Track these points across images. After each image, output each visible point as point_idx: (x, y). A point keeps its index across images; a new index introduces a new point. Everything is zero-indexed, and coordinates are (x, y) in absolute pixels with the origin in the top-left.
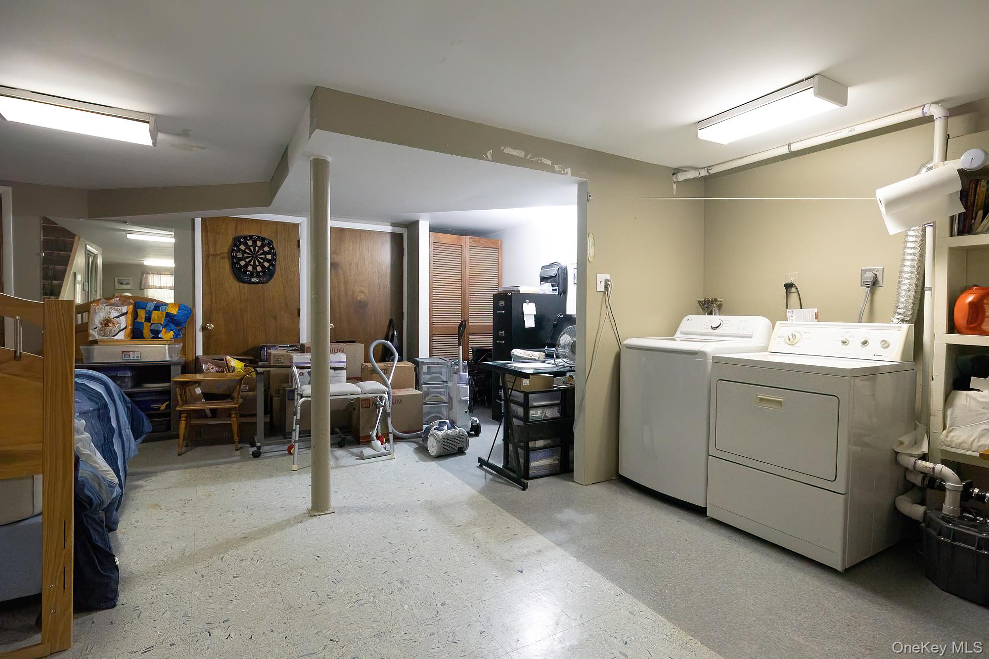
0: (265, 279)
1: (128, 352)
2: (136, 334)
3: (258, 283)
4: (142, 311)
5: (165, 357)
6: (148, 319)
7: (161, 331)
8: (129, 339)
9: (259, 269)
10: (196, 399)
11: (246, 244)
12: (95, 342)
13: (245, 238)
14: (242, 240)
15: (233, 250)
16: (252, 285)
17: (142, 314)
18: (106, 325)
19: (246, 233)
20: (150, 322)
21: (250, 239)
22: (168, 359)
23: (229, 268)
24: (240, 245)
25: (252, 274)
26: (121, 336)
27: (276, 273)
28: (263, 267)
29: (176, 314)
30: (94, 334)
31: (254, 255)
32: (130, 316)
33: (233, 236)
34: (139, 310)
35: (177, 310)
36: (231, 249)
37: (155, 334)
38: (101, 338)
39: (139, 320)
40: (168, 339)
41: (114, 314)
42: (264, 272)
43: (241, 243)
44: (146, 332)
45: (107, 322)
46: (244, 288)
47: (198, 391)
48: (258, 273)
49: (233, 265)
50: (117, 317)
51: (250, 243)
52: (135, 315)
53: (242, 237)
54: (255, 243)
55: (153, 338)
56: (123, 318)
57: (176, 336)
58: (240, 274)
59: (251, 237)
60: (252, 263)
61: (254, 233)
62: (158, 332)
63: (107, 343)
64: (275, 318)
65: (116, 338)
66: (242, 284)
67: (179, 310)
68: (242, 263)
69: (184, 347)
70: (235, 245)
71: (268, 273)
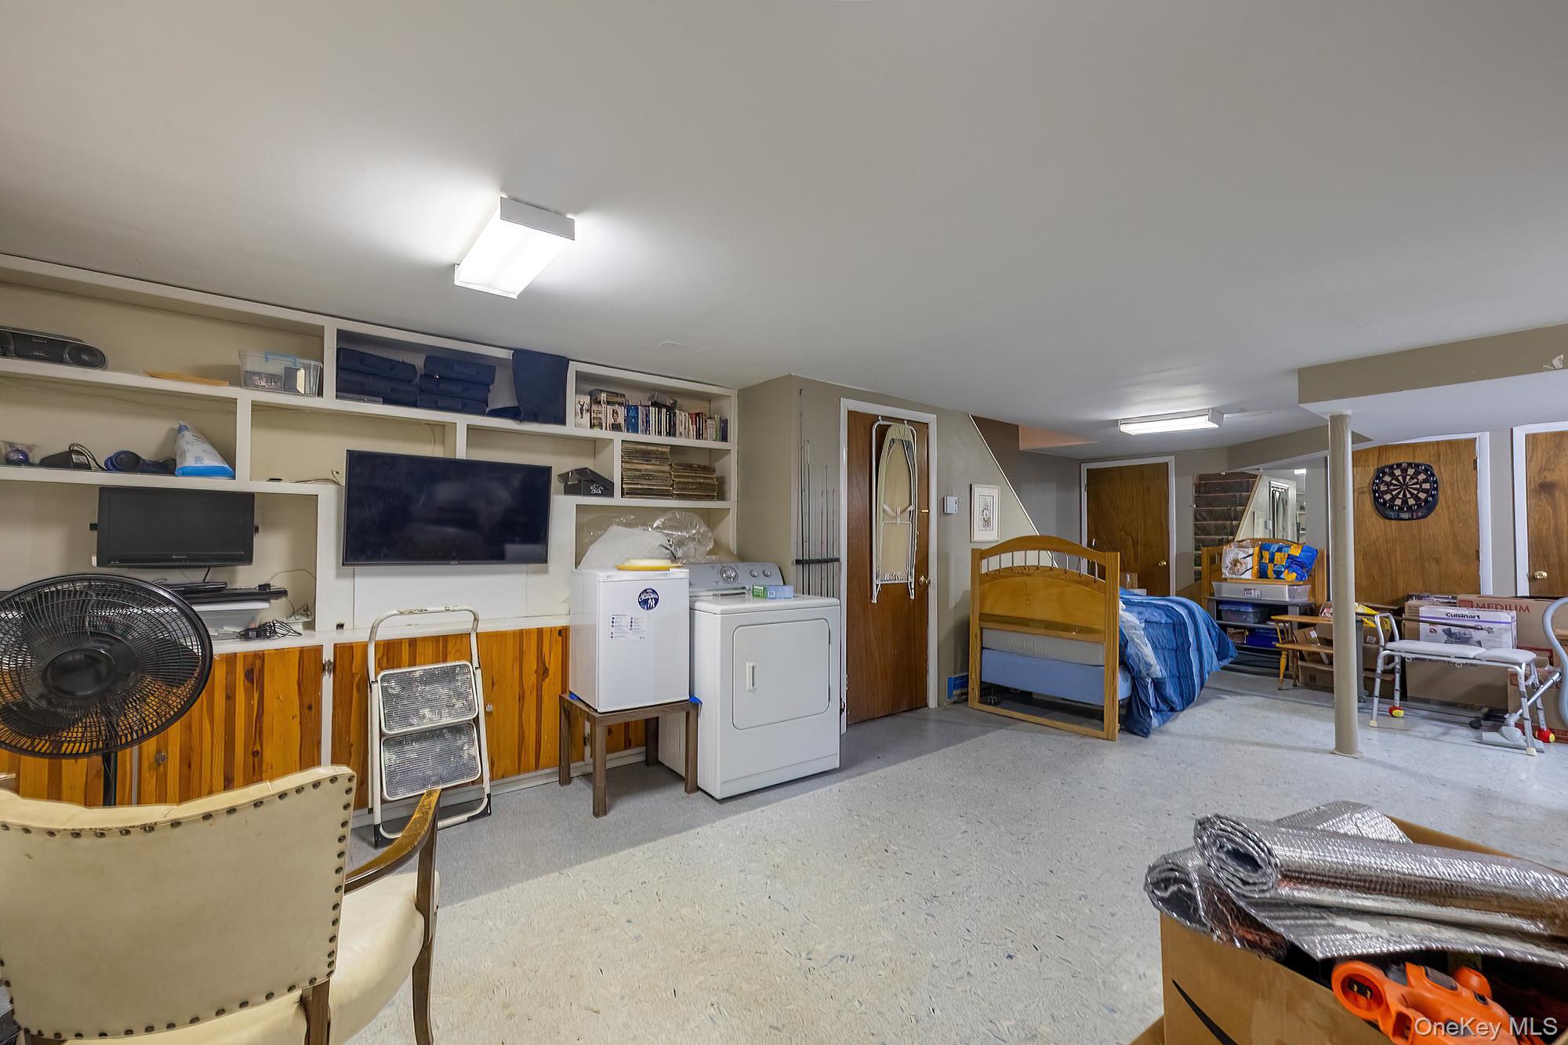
0: (1420, 514)
1: (1249, 590)
2: (1262, 574)
3: (1409, 519)
4: (1267, 552)
5: (1284, 596)
6: (1272, 560)
7: (1283, 572)
8: (1255, 578)
9: (1411, 502)
10: (1312, 642)
11: (1392, 475)
12: (1225, 579)
13: (1391, 467)
14: (1387, 470)
15: (1374, 483)
16: (1402, 522)
17: (1266, 555)
18: (1235, 565)
19: (1392, 461)
20: (1273, 563)
21: (1397, 468)
22: (1287, 599)
23: (1370, 505)
24: (1383, 476)
25: (1401, 509)
26: (1248, 575)
27: (1439, 503)
28: (1417, 498)
29: (1298, 555)
30: (1226, 573)
31: (1404, 486)
32: (1256, 557)
33: (1376, 467)
34: (1263, 552)
35: (1300, 551)
36: (1372, 482)
37: (1278, 574)
38: (1231, 576)
39: (1263, 561)
40: (1290, 580)
41: (1241, 555)
42: (1419, 506)
43: (1384, 474)
44: (1270, 573)
45: (1235, 562)
46: (1391, 525)
47: (1314, 634)
48: (1410, 508)
49: (1376, 499)
50: (1244, 558)
51: (1398, 472)
52: (1261, 557)
53: (1386, 467)
54: (1404, 471)
55: (1276, 578)
56: (1250, 559)
57: (1300, 577)
58: (1384, 508)
59: (1399, 466)
60: (1401, 496)
61: (1404, 459)
62: (1281, 573)
63: (1235, 581)
64: (1437, 561)
65: (1242, 577)
66: (1387, 521)
67: (1302, 551)
68: (1388, 497)
69: (1313, 589)
70: (1378, 477)
71: (1427, 506)
